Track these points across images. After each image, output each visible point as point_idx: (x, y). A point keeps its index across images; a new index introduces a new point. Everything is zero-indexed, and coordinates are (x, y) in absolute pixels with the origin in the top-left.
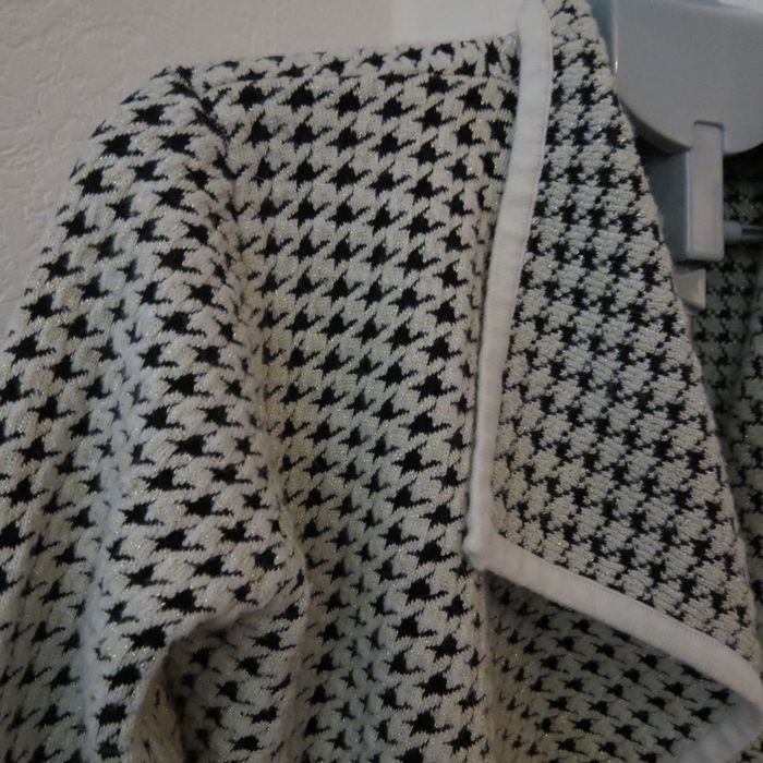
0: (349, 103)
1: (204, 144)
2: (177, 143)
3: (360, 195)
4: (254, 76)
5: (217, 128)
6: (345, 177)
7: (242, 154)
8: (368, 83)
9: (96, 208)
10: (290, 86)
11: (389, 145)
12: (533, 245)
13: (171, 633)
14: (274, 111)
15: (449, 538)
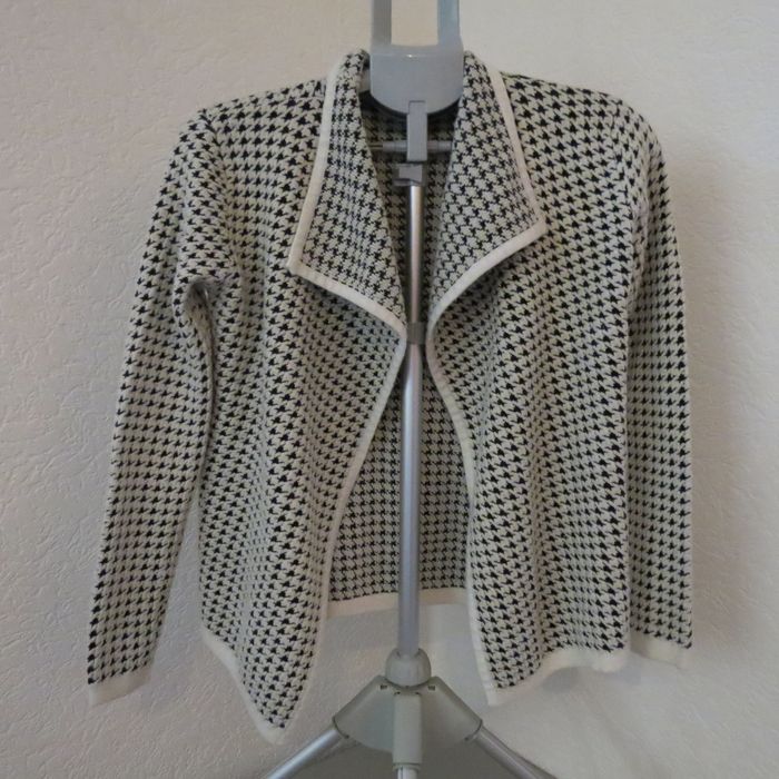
0: (258, 115)
1: (208, 135)
2: (200, 136)
3: (263, 147)
4: (226, 110)
5: (212, 130)
6: (258, 141)
7: (221, 137)
8: (265, 106)
9: (178, 159)
10: (237, 112)
11: (272, 128)
12: (330, 161)
13: (190, 279)
14: (231, 122)
15: (282, 263)
